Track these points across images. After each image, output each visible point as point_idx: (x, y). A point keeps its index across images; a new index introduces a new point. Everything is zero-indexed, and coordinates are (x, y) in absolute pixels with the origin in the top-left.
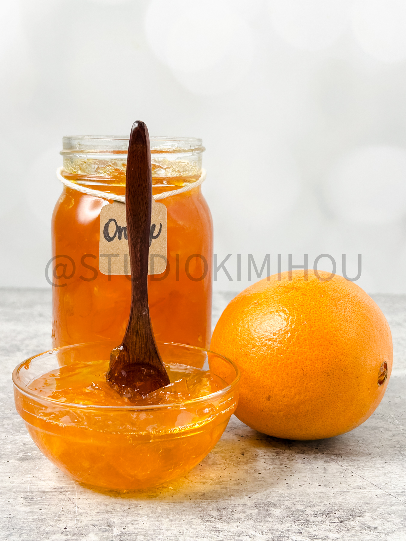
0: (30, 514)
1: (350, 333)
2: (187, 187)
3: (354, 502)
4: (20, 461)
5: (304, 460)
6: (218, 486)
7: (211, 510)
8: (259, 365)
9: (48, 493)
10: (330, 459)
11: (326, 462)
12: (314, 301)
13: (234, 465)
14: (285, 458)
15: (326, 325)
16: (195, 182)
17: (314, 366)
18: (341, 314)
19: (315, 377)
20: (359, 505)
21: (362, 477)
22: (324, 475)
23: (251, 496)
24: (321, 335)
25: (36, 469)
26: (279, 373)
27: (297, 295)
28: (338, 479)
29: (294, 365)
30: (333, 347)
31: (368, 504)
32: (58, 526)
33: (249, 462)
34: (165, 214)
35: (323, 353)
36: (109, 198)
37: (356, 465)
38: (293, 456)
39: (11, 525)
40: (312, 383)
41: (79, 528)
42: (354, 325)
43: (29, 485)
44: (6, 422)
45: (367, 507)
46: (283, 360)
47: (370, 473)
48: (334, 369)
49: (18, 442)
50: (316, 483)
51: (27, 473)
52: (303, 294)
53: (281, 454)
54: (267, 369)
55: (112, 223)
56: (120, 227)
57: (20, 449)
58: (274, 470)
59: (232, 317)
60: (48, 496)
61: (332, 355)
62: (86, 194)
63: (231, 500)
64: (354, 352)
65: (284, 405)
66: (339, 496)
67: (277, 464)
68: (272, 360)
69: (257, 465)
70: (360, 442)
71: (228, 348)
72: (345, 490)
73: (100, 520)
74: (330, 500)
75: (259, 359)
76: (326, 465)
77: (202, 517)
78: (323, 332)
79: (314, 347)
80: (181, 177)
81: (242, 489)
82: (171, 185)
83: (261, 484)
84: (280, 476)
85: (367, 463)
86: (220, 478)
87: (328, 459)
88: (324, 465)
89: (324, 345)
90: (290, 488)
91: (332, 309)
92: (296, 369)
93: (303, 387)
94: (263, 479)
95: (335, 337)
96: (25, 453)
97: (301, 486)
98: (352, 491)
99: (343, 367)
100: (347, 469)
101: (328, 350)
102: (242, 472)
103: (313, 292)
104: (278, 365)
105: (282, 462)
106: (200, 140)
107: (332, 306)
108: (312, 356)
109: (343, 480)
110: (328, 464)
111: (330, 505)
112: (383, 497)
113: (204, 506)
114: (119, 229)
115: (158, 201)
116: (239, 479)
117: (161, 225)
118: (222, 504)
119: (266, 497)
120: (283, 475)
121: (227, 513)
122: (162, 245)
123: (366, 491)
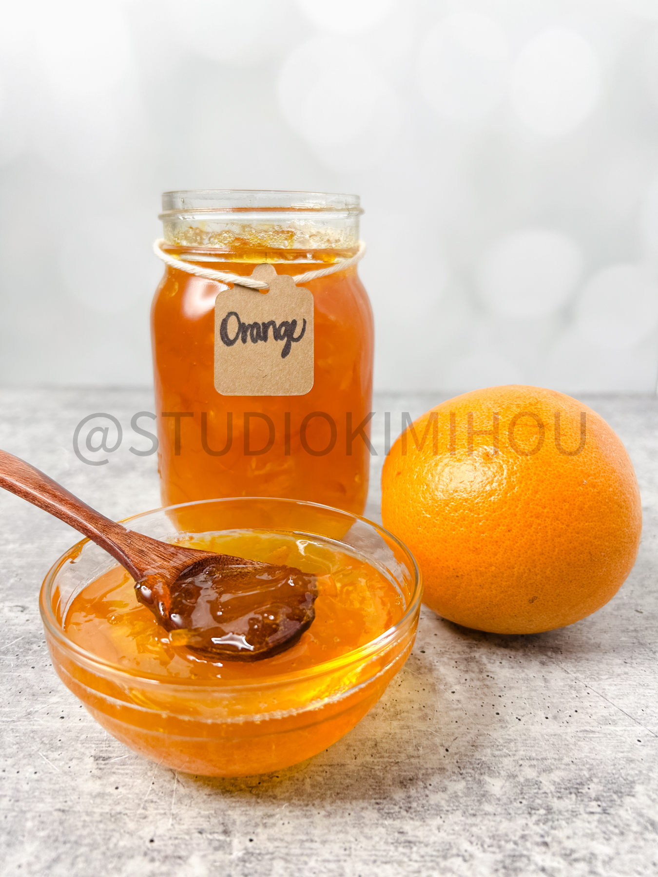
0: (98, 801)
2: (340, 264)
3: (609, 758)
5: (511, 662)
6: (395, 723)
7: (391, 783)
10: (546, 657)
11: (543, 664)
13: (413, 675)
14: (483, 657)
16: (351, 257)
20: (620, 764)
21: (603, 695)
22: (548, 693)
23: (449, 747)
28: (570, 702)
31: (632, 761)
32: (141, 833)
33: (433, 667)
34: (311, 304)
36: (227, 281)
37: (587, 669)
39: (63, 833)
41: (175, 839)
45: (633, 769)
47: (612, 688)
50: (539, 713)
55: (233, 319)
56: (244, 324)
58: (473, 684)
62: (193, 275)
63: (419, 757)
66: (582, 744)
67: (473, 669)
72: (588, 728)
73: (212, 814)
74: (571, 754)
76: (544, 670)
77: (377, 803)
80: (332, 249)
81: (432, 729)
82: (319, 262)
83: (460, 719)
84: (484, 697)
85: (601, 666)
86: (396, 705)
94: (460, 706)
98: (598, 729)
100: (576, 679)
102: (427, 690)
105: (481, 667)
106: (358, 198)
109: (578, 703)
110: (546, 669)
111: (575, 767)
112: (649, 744)
113: (378, 773)
114: (243, 328)
115: (300, 285)
116: (424, 707)
117: (305, 322)
118: (407, 767)
119: (471, 747)
120: (488, 694)
121: (417, 792)
122: (306, 351)
123: (618, 730)
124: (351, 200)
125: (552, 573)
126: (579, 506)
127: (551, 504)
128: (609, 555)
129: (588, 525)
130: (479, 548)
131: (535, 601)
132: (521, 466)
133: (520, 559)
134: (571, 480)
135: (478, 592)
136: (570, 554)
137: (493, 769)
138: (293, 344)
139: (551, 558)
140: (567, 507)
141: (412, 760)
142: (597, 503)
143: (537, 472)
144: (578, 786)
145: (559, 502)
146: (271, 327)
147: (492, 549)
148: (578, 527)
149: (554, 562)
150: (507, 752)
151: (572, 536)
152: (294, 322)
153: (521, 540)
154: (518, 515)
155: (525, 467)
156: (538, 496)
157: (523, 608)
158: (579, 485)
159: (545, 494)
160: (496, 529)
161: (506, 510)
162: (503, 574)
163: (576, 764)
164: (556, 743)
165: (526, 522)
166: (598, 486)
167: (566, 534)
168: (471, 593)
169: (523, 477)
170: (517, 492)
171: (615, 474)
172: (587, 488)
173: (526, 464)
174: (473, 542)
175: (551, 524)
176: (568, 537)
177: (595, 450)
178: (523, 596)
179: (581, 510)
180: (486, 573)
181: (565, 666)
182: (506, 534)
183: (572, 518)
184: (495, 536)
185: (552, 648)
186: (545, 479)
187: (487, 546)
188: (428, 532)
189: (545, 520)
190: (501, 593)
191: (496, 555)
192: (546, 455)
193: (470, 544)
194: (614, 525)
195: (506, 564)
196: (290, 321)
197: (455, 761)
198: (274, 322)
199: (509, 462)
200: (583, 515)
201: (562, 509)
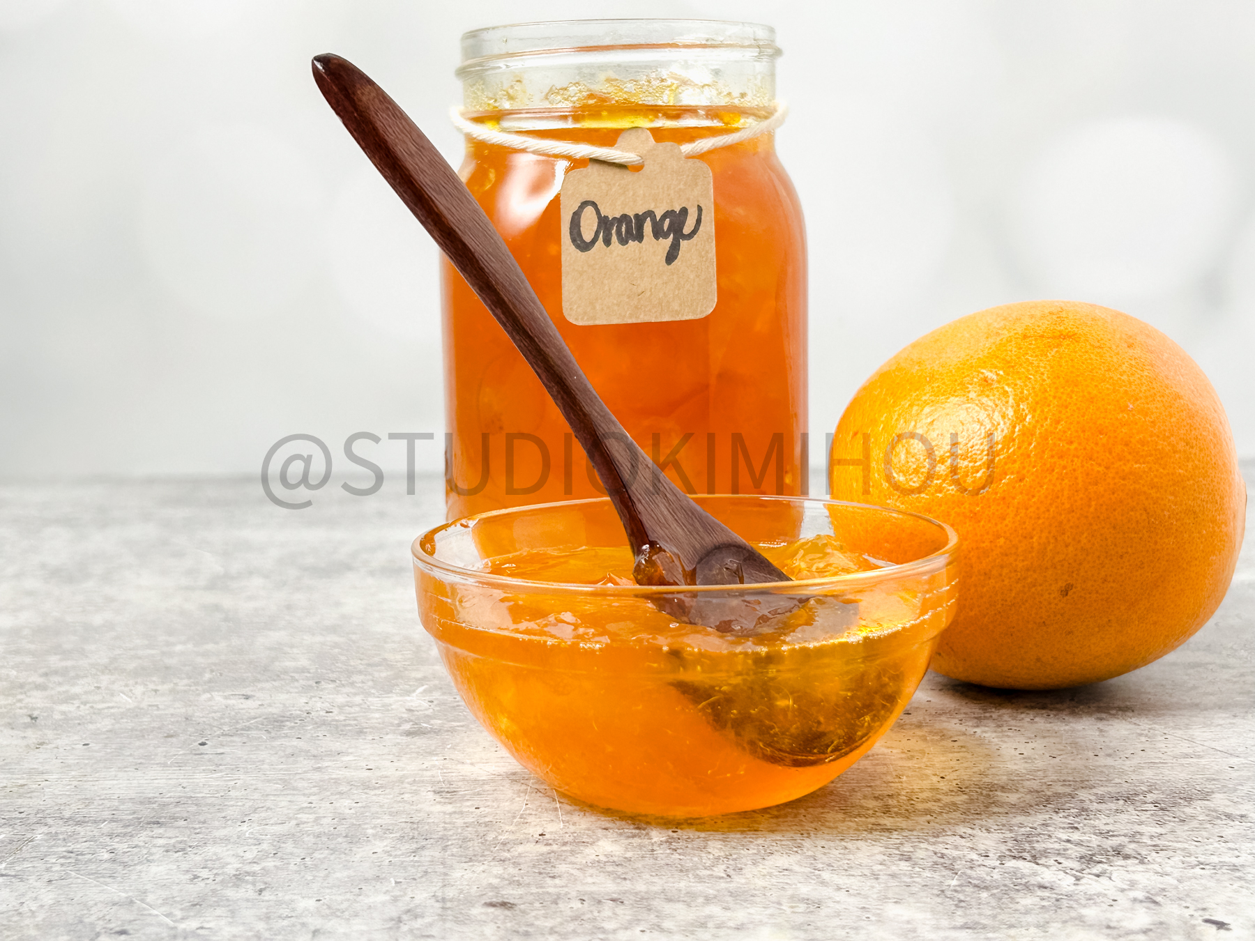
0: (456, 816)
2: (748, 127)
3: (1181, 778)
4: (407, 735)
9: (484, 783)
14: (1004, 716)
16: (766, 119)
20: (1195, 782)
21: (1190, 739)
22: (1102, 739)
23: (945, 777)
25: (449, 747)
28: (1135, 744)
31: (1215, 780)
32: (526, 831)
34: (709, 183)
36: (578, 156)
37: (1170, 722)
39: (419, 834)
41: (572, 833)
43: (439, 771)
44: (357, 678)
45: (1214, 784)
47: (1206, 734)
49: (393, 707)
50: (1086, 754)
51: (431, 753)
55: (589, 210)
56: (606, 217)
57: (402, 718)
58: (985, 734)
60: (487, 787)
63: (901, 782)
66: (1145, 771)
67: (988, 725)
72: (1157, 761)
74: (1126, 777)
76: (1100, 725)
80: (736, 106)
81: (921, 765)
82: (717, 124)
83: (963, 757)
84: (1002, 741)
87: (1104, 715)
88: (1097, 726)
90: (1029, 762)
94: (964, 750)
96: (416, 724)
97: (1054, 759)
98: (1171, 761)
100: (1150, 729)
102: (913, 740)
105: (1000, 723)
106: (772, 30)
109: (1147, 745)
110: (1105, 722)
111: (1129, 785)
112: (1246, 769)
113: (840, 792)
114: (605, 224)
115: (690, 157)
116: (909, 752)
117: (700, 209)
120: (1008, 741)
122: (703, 253)
123: (1203, 761)
124: (762, 34)
125: (1089, 541)
126: (1122, 439)
127: (1079, 437)
128: (1178, 517)
129: (1139, 468)
130: (979, 511)
131: (1070, 593)
132: (1034, 388)
133: (1040, 521)
134: (1109, 404)
135: (983, 586)
136: (1115, 510)
137: (1010, 788)
138: (684, 244)
139: (1086, 517)
140: (1104, 441)
141: (891, 784)
142: (1151, 436)
143: (1059, 395)
144: (1129, 796)
145: (1092, 434)
146: (649, 219)
147: (997, 510)
148: (1124, 470)
149: (1091, 524)
151: (1115, 484)
152: (684, 211)
153: (1039, 491)
154: (1032, 455)
155: (1040, 390)
156: (1060, 427)
157: (1053, 606)
158: (1122, 411)
159: (1071, 423)
160: (1001, 480)
161: (1014, 451)
162: (1017, 549)
163: (1131, 783)
165: (1045, 464)
166: (1153, 413)
167: (1105, 480)
168: (973, 590)
169: (1037, 403)
170: (1029, 423)
171: (1182, 401)
172: (1134, 415)
173: (1042, 385)
174: (970, 504)
175: (1083, 466)
176: (1109, 484)
177: (1147, 368)
178: (1051, 585)
179: (1127, 445)
180: (992, 550)
182: (1017, 485)
183: (1113, 458)
184: (1001, 491)
186: (1070, 403)
187: (990, 507)
188: (902, 504)
189: (1072, 461)
190: (1017, 583)
191: (1005, 519)
192: (1072, 372)
193: (965, 508)
194: (1181, 471)
195: (1020, 532)
196: (677, 210)
198: (652, 212)
199: (1016, 385)
200: (1130, 453)
201: (1097, 444)
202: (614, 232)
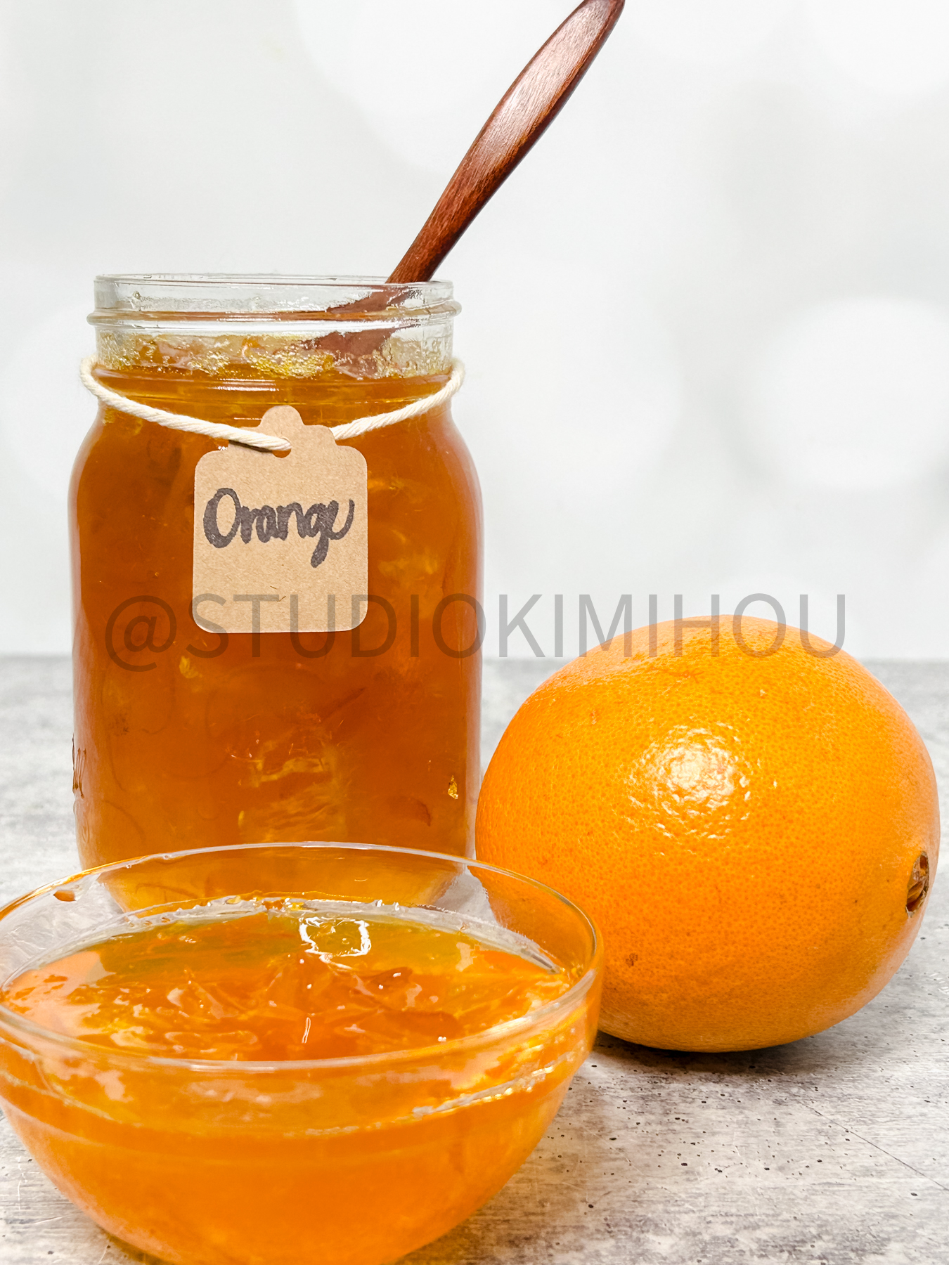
1: (835, 790)
3: (857, 1213)
5: (724, 1101)
7: (493, 1242)
8: (604, 876)
10: (787, 1095)
11: (779, 1103)
12: (741, 709)
14: (675, 1094)
15: (775, 772)
17: (747, 880)
18: (812, 739)
19: (749, 906)
20: (872, 1220)
21: (873, 1142)
22: (777, 1139)
23: (595, 1203)
24: (764, 799)
26: (657, 898)
27: (697, 694)
28: (812, 1150)
29: (696, 877)
30: (793, 830)
31: (894, 1217)
33: (584, 1108)
34: (363, 474)
35: (768, 844)
37: (855, 1110)
38: (694, 1090)
40: (743, 923)
42: (846, 767)
45: (892, 1225)
46: (668, 865)
47: (892, 1133)
48: (797, 884)
50: (756, 1163)
52: (713, 691)
53: (663, 1084)
54: (626, 887)
56: (245, 508)
58: (649, 1128)
59: (532, 750)
61: (791, 850)
63: (543, 1214)
64: (848, 839)
65: (671, 976)
66: (818, 1198)
67: (654, 1111)
68: (639, 866)
69: (605, 1117)
70: (860, 1047)
71: (524, 829)
72: (834, 1180)
74: (795, 1210)
75: (605, 862)
76: (778, 1113)
78: (768, 790)
79: (746, 831)
81: (570, 1183)
83: (619, 1169)
84: (665, 1144)
85: (882, 1105)
87: (783, 1096)
88: (773, 1113)
89: (772, 825)
90: (692, 1178)
91: (789, 727)
92: (701, 889)
93: (719, 933)
94: (622, 1155)
95: (799, 803)
97: (720, 1171)
98: (849, 1182)
99: (822, 878)
100: (832, 1122)
101: (781, 837)
102: (567, 1137)
103: (737, 684)
104: (655, 879)
105: (668, 1107)
107: (788, 719)
108: (740, 853)
109: (826, 1151)
110: (784, 1109)
111: (798, 1223)
112: (930, 1198)
113: (474, 1232)
114: (243, 515)
115: (341, 442)
116: (560, 1156)
117: (352, 505)
118: (522, 1225)
119: (633, 1203)
120: (672, 1141)
121: (535, 1251)
122: (353, 557)
123: (885, 1181)
137: (664, 1226)
138: (332, 542)
141: (532, 1218)
144: (796, 1244)
146: (294, 513)
150: (691, 1207)
152: (334, 507)
163: (800, 1221)
164: (774, 1198)
181: (817, 1106)
185: (802, 1083)
196: (327, 503)
197: (602, 1219)
198: (299, 505)
202: (254, 526)
